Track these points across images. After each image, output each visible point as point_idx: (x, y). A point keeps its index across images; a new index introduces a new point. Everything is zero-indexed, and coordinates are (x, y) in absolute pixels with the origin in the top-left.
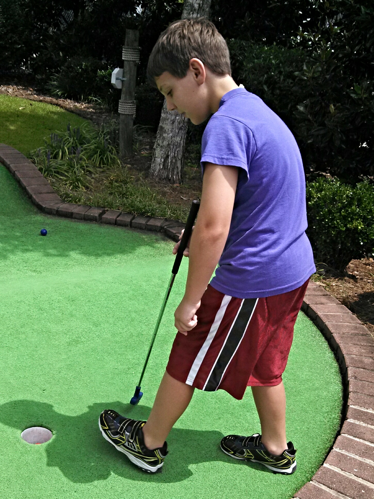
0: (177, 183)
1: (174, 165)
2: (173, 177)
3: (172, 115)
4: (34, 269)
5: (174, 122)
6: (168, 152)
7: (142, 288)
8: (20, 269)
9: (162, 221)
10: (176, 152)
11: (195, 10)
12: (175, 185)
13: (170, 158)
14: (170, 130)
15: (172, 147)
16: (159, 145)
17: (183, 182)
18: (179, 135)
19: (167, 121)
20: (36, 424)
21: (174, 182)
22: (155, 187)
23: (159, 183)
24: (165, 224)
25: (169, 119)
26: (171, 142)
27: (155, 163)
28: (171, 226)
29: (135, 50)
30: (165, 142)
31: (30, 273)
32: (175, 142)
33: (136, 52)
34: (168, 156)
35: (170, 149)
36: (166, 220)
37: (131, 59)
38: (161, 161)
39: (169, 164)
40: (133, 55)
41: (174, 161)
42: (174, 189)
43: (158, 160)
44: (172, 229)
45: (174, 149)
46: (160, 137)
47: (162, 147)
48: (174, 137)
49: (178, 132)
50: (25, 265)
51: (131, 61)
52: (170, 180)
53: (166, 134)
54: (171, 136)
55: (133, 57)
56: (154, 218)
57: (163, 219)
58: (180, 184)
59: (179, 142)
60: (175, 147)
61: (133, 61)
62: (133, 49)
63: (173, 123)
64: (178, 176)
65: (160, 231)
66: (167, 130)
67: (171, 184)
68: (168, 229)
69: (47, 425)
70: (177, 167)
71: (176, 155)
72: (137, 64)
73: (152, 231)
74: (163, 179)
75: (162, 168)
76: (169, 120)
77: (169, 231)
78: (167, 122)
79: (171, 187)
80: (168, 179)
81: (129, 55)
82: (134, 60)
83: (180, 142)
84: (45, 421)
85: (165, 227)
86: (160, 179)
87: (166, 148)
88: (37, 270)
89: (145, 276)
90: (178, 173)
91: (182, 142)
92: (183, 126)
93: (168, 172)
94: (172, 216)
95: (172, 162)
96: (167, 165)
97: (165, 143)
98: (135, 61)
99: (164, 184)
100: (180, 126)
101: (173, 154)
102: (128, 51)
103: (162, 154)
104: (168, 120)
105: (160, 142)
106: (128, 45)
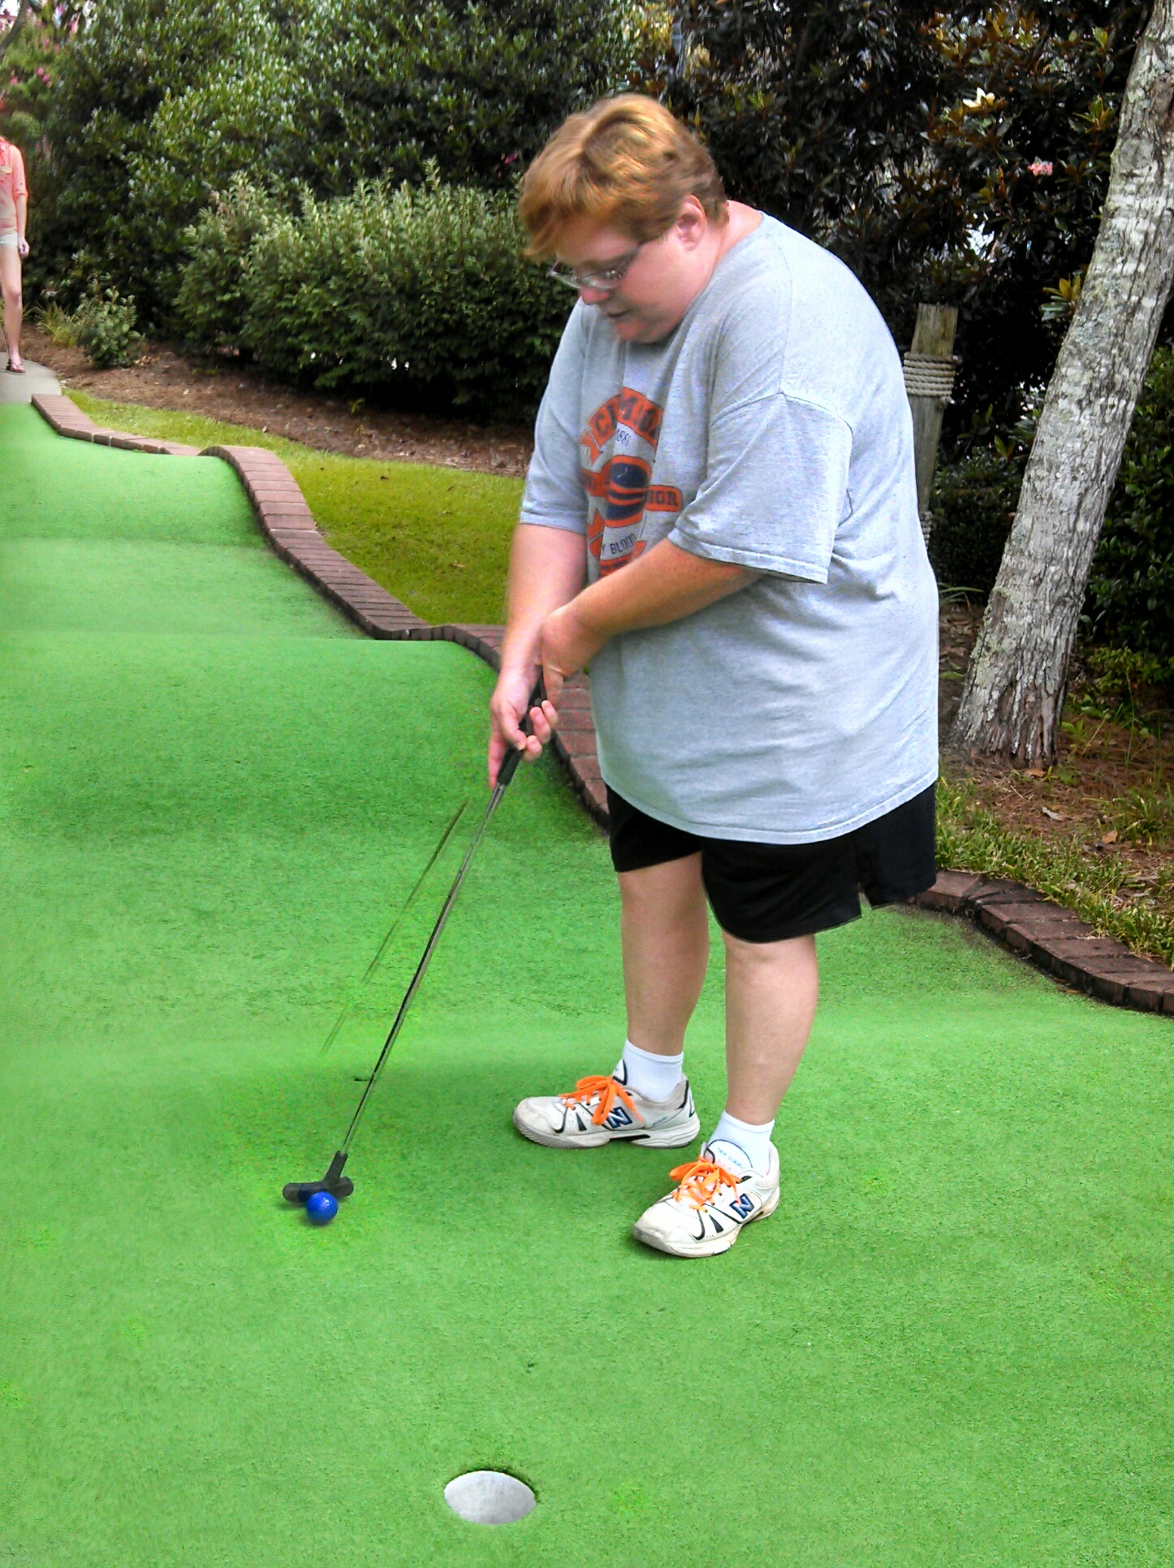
0: (1034, 765)
1: (1031, 712)
2: (1026, 749)
3: (1035, 560)
4: (559, 1000)
5: (1041, 580)
6: (1016, 671)
7: (874, 1085)
8: (518, 999)
9: (971, 883)
10: (1041, 673)
11: (1131, 251)
12: (1029, 773)
13: (1019, 688)
14: (1025, 604)
15: (1029, 656)
16: (988, 649)
17: (1055, 763)
18: (1053, 620)
19: (1017, 577)
20: (493, 1463)
21: (1027, 764)
22: (964, 774)
23: (979, 763)
24: (979, 893)
25: (1025, 571)
26: (1028, 640)
27: (971, 703)
28: (997, 898)
29: (939, 365)
30: (1006, 642)
31: (545, 1012)
32: (1039, 641)
33: (942, 369)
34: (1012, 684)
35: (1022, 664)
36: (985, 879)
37: (928, 392)
38: (991, 696)
39: (1016, 708)
40: (933, 378)
41: (1031, 699)
42: (1024, 786)
43: (982, 695)
44: (1000, 909)
45: (1034, 663)
46: (993, 626)
47: (996, 653)
48: (1038, 626)
49: (1053, 611)
50: (535, 988)
51: (924, 396)
52: (1013, 756)
53: (1014, 618)
54: (1029, 625)
55: (933, 385)
56: (946, 871)
57: (975, 875)
58: (1045, 769)
59: (1052, 641)
60: (1037, 657)
61: (931, 397)
62: (934, 362)
63: (1037, 585)
64: (1042, 745)
65: (959, 912)
66: (1016, 605)
67: (1016, 768)
68: (987, 907)
69: (523, 1471)
70: (1041, 719)
71: (1039, 681)
72: (942, 403)
73: (937, 910)
74: (993, 753)
75: (993, 720)
76: (1026, 576)
77: (991, 915)
78: (1018, 582)
79: (1017, 780)
80: (1008, 755)
81: (923, 378)
82: (935, 393)
83: (1055, 642)
84: (520, 1458)
85: (979, 901)
86: (982, 752)
87: (1009, 658)
88: (568, 1004)
89: (891, 1050)
90: (1042, 735)
91: (1061, 643)
92: (1068, 595)
93: (1009, 731)
94: (1003, 870)
95: (1023, 702)
96: (1008, 709)
97: (1009, 644)
98: (938, 397)
99: (994, 767)
100: (1059, 594)
101: (1032, 677)
102: (920, 367)
103: (996, 676)
104: (1022, 573)
105: (992, 640)
106: (921, 351)
